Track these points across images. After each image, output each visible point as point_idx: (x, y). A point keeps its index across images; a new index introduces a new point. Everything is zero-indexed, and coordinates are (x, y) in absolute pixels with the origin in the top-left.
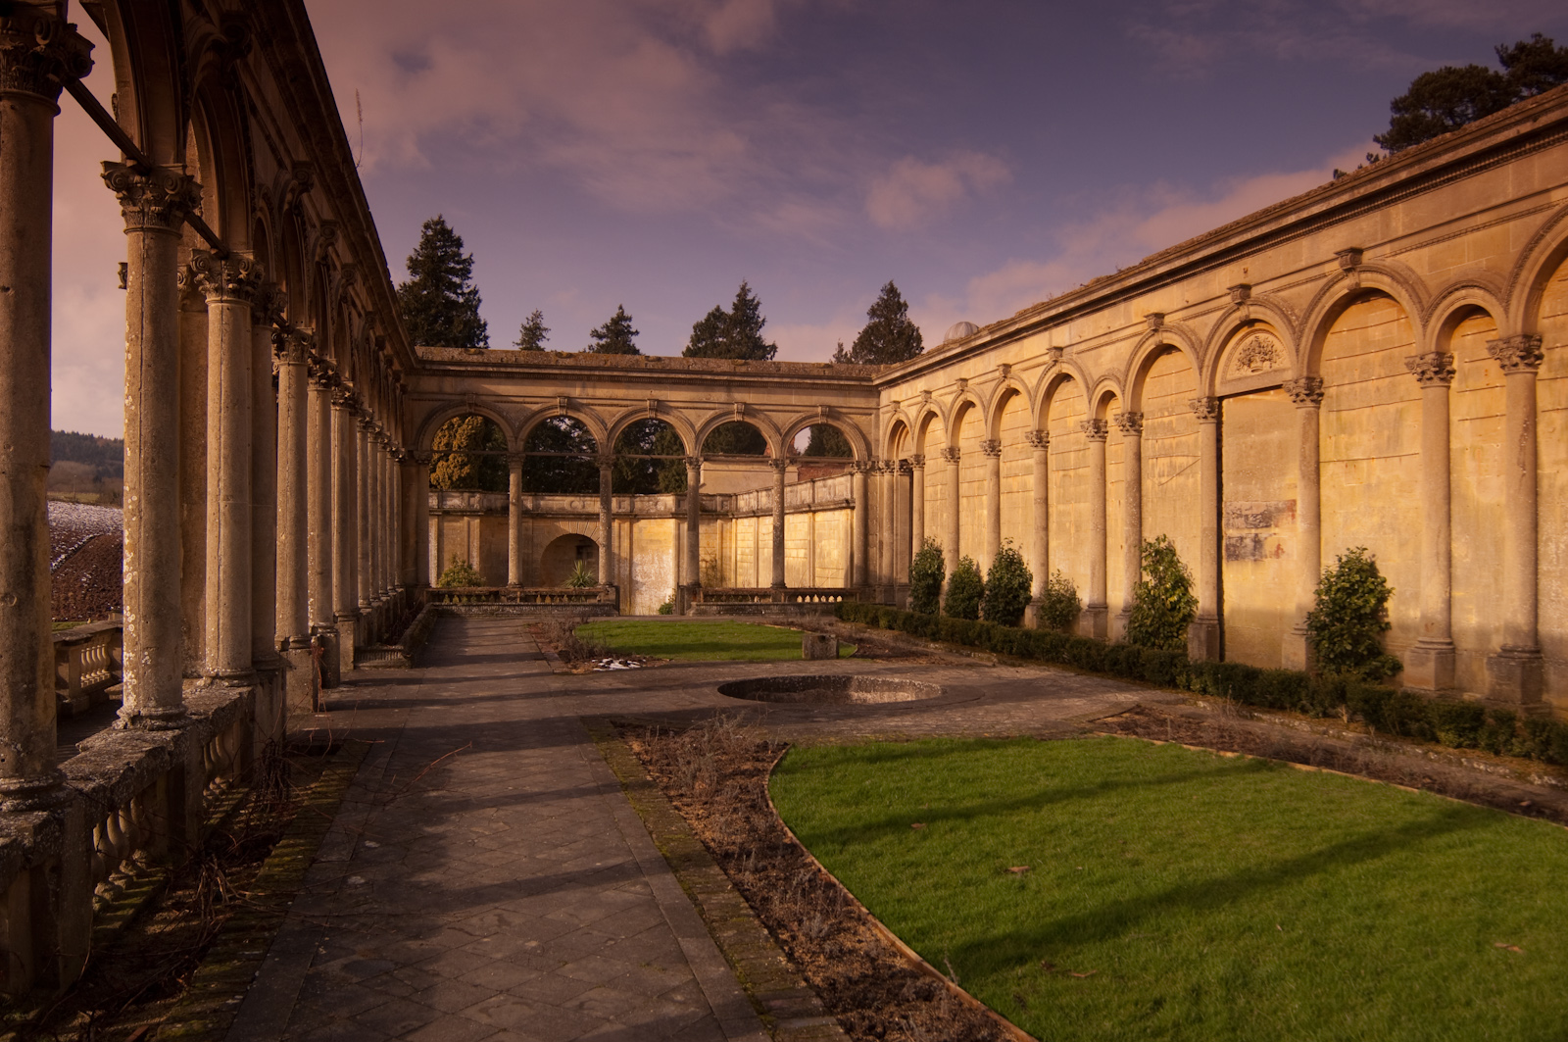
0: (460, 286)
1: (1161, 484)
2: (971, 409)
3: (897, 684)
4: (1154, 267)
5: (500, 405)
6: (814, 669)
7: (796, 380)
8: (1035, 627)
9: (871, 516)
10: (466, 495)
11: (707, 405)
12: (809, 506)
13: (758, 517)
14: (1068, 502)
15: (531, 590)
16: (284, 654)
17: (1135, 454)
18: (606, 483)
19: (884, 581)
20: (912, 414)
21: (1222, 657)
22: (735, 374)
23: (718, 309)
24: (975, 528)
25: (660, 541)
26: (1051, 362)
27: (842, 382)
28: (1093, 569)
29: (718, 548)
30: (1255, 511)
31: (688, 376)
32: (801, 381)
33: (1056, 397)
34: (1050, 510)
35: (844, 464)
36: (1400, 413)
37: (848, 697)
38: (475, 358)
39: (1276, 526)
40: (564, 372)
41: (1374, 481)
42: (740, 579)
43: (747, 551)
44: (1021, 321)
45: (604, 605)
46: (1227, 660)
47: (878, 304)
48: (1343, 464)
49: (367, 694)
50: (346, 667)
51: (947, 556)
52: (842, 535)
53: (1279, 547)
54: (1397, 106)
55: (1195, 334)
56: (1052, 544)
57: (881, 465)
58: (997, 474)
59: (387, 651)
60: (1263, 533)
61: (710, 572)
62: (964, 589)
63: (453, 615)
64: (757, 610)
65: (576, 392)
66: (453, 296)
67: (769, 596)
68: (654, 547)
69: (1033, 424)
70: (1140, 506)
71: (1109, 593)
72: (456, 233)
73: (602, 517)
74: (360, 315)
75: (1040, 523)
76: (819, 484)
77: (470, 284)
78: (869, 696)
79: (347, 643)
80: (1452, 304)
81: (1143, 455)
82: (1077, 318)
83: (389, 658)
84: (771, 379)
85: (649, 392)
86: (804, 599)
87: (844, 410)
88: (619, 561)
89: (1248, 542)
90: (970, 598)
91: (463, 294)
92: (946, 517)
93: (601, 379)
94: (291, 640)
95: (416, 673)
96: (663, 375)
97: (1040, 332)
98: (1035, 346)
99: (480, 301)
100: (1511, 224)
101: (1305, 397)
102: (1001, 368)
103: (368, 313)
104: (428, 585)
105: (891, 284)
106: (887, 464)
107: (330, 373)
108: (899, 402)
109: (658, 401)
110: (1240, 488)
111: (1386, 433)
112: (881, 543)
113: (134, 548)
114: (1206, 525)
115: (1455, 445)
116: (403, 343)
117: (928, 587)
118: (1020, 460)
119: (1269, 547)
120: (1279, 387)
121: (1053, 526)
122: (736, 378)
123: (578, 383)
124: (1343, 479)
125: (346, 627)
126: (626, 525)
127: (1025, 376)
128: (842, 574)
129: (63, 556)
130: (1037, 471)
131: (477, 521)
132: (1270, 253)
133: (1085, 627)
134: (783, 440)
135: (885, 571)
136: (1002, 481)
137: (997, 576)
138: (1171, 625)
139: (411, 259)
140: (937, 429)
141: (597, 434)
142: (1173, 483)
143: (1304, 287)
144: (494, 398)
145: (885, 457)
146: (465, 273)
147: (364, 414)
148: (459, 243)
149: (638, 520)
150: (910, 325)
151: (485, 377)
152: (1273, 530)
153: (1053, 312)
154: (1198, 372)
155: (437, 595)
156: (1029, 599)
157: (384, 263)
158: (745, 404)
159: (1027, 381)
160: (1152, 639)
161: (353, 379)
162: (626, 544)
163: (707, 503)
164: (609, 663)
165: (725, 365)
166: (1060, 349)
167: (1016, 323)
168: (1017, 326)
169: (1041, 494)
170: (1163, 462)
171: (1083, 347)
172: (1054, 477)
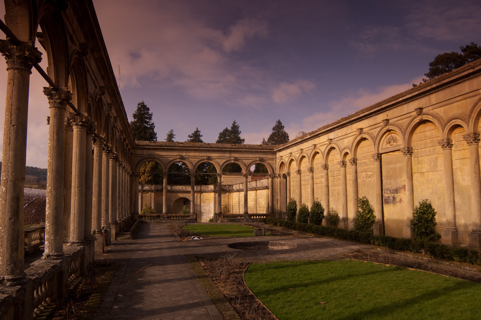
0: (149, 122)
1: (363, 181)
2: (304, 158)
3: (283, 244)
4: (359, 114)
5: (161, 158)
6: (257, 239)
7: (251, 150)
8: (326, 225)
9: (274, 191)
10: (150, 186)
11: (224, 158)
12: (255, 188)
13: (239, 192)
14: (335, 186)
15: (170, 215)
16: (94, 235)
17: (355, 171)
18: (193, 182)
19: (279, 211)
20: (286, 160)
21: (384, 234)
22: (232, 148)
23: (227, 128)
24: (306, 195)
25: (209, 199)
26: (329, 144)
27: (265, 150)
28: (343, 207)
29: (227, 201)
30: (393, 189)
31: (218, 149)
32: (252, 150)
33: (331, 154)
34: (329, 189)
35: (266, 175)
36: (437, 158)
37: (268, 248)
38: (153, 144)
39: (400, 193)
40: (180, 148)
41: (429, 179)
42: (234, 211)
43: (236, 202)
44: (319, 131)
45: (192, 219)
46: (386, 235)
47: (275, 126)
48: (420, 174)
49: (119, 247)
50: (113, 239)
51: (298, 203)
52: (265, 197)
53: (401, 199)
54: (431, 64)
55: (373, 135)
56: (330, 199)
57: (277, 175)
58: (313, 178)
59: (126, 234)
60: (396, 195)
61: (225, 209)
62: (303, 213)
63: (146, 223)
64: (239, 221)
65: (184, 154)
66: (146, 125)
67: (243, 216)
68: (208, 201)
69: (323, 163)
70: (357, 187)
71: (348, 214)
72: (147, 106)
73: (192, 192)
74: (118, 131)
75: (326, 193)
76: (258, 181)
77: (152, 121)
78: (274, 248)
79: (113, 232)
80: (451, 124)
81: (357, 172)
82: (336, 130)
83: (126, 236)
84: (243, 150)
85: (206, 154)
86: (254, 217)
87: (265, 159)
88: (197, 206)
89: (391, 198)
90: (305, 217)
91: (149, 125)
92: (297, 191)
93: (191, 150)
94: (96, 231)
95: (134, 241)
96: (210, 149)
97: (325, 134)
98: (324, 139)
99: (154, 127)
100: (468, 100)
101: (407, 153)
102: (313, 146)
103: (121, 131)
104: (138, 213)
105: (279, 120)
106: (279, 175)
107: (109, 149)
108: (282, 156)
109: (209, 157)
110: (388, 181)
111: (433, 164)
112: (277, 200)
113: (49, 203)
114: (378, 193)
115: (454, 167)
116: (131, 140)
117: (292, 213)
118: (319, 174)
119: (398, 199)
120: (399, 150)
121: (330, 194)
122: (233, 150)
123: (184, 151)
124: (420, 178)
125: (113, 227)
126: (199, 195)
127: (320, 148)
128: (265, 209)
129: (27, 204)
130: (325, 177)
131: (153, 194)
132: (395, 109)
133: (341, 225)
134: (247, 168)
135: (279, 208)
136: (314, 180)
137: (313, 209)
138: (368, 224)
139: (134, 114)
140: (294, 164)
141: (190, 167)
142: (367, 180)
143: (405, 120)
144: (159, 156)
145: (278, 173)
146: (150, 118)
147: (119, 161)
148: (148, 109)
149: (203, 193)
150: (285, 132)
151: (156, 150)
152: (399, 194)
153: (329, 128)
154: (374, 146)
155: (141, 217)
156: (323, 217)
157: (126, 116)
158: (235, 157)
159: (321, 150)
160: (362, 229)
161: (116, 151)
162: (199, 200)
163: (224, 188)
164: (194, 238)
165: (229, 146)
166: (331, 140)
167: (318, 132)
168: (318, 133)
169: (326, 184)
170: (364, 174)
171: (338, 139)
172: (330, 179)
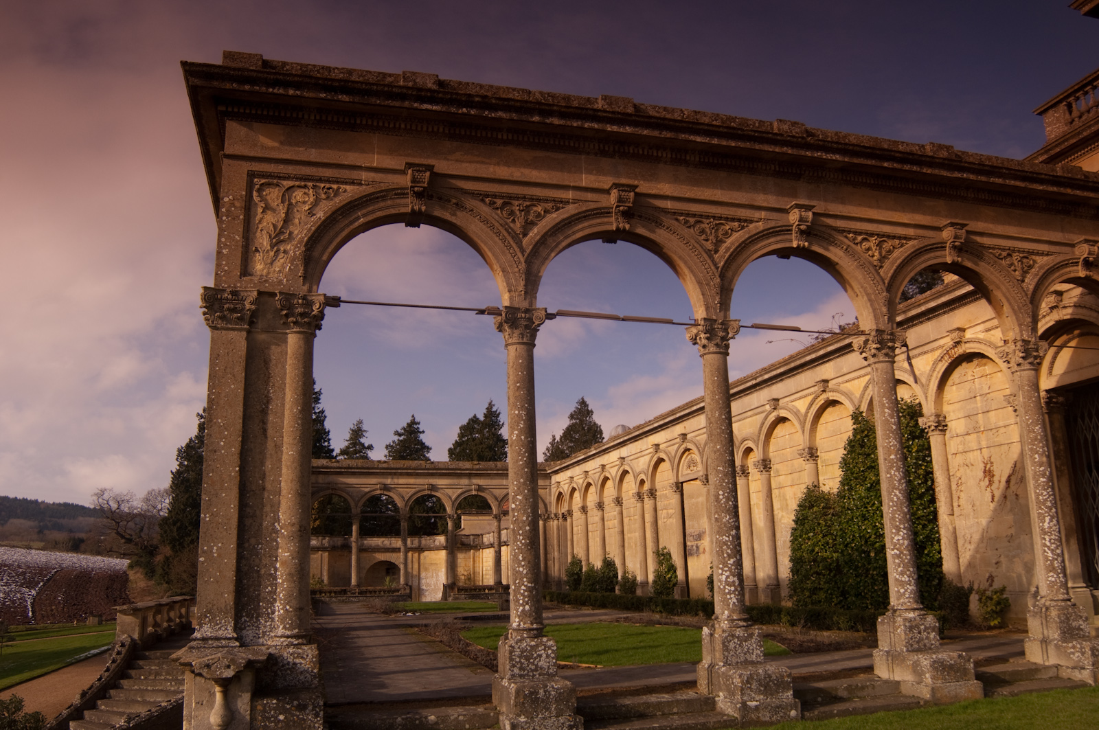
0: (314, 408)
1: (664, 523)
2: (590, 487)
4: (653, 423)
5: (348, 489)
7: (505, 472)
8: (619, 594)
9: (548, 544)
10: (320, 538)
11: (459, 486)
13: (487, 548)
14: (632, 532)
15: (364, 589)
17: (654, 508)
18: (404, 530)
19: (556, 579)
20: (565, 488)
21: (689, 597)
22: (473, 470)
23: (475, 416)
24: (595, 547)
25: (437, 564)
28: (642, 565)
29: (471, 567)
30: (696, 533)
31: (451, 471)
33: (624, 481)
34: (625, 537)
38: (335, 465)
40: (380, 471)
43: (489, 568)
45: (403, 595)
47: (575, 411)
51: (583, 563)
53: (704, 546)
55: (671, 454)
56: (627, 554)
57: (553, 516)
58: (603, 519)
60: (699, 543)
61: (467, 582)
62: (590, 578)
63: (324, 602)
65: (389, 481)
67: (493, 589)
68: (433, 568)
69: (616, 494)
70: (657, 533)
71: (648, 575)
73: (402, 549)
75: (621, 544)
77: (320, 407)
80: (744, 446)
81: (657, 509)
85: (427, 480)
88: (412, 577)
89: (694, 547)
90: (593, 584)
91: (315, 413)
92: (583, 543)
93: (401, 474)
96: (435, 471)
97: (616, 449)
98: (614, 456)
99: (325, 417)
100: (756, 417)
101: (706, 483)
102: (601, 467)
105: (583, 399)
106: (556, 515)
108: (560, 482)
109: (432, 485)
110: (690, 523)
114: (680, 541)
117: (575, 580)
118: (611, 511)
119: (701, 550)
120: (698, 478)
121: (626, 545)
123: (389, 477)
126: (416, 555)
127: (611, 470)
130: (618, 518)
131: (327, 554)
132: (692, 420)
133: (639, 592)
134: (500, 504)
135: (556, 574)
136: (605, 523)
137: (604, 571)
138: (669, 588)
140: (577, 497)
141: (400, 503)
142: (668, 522)
144: (345, 485)
145: (554, 512)
146: (317, 400)
149: (424, 551)
150: (595, 424)
151: (341, 475)
152: (702, 541)
153: (619, 441)
154: (672, 471)
156: (617, 582)
158: (478, 485)
159: (612, 473)
162: (416, 566)
163: (465, 540)
165: (467, 465)
166: (624, 458)
169: (620, 529)
170: (665, 511)
171: (632, 457)
172: (626, 520)
